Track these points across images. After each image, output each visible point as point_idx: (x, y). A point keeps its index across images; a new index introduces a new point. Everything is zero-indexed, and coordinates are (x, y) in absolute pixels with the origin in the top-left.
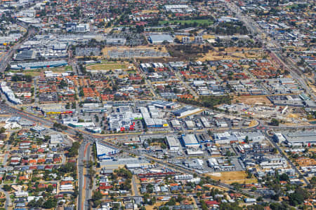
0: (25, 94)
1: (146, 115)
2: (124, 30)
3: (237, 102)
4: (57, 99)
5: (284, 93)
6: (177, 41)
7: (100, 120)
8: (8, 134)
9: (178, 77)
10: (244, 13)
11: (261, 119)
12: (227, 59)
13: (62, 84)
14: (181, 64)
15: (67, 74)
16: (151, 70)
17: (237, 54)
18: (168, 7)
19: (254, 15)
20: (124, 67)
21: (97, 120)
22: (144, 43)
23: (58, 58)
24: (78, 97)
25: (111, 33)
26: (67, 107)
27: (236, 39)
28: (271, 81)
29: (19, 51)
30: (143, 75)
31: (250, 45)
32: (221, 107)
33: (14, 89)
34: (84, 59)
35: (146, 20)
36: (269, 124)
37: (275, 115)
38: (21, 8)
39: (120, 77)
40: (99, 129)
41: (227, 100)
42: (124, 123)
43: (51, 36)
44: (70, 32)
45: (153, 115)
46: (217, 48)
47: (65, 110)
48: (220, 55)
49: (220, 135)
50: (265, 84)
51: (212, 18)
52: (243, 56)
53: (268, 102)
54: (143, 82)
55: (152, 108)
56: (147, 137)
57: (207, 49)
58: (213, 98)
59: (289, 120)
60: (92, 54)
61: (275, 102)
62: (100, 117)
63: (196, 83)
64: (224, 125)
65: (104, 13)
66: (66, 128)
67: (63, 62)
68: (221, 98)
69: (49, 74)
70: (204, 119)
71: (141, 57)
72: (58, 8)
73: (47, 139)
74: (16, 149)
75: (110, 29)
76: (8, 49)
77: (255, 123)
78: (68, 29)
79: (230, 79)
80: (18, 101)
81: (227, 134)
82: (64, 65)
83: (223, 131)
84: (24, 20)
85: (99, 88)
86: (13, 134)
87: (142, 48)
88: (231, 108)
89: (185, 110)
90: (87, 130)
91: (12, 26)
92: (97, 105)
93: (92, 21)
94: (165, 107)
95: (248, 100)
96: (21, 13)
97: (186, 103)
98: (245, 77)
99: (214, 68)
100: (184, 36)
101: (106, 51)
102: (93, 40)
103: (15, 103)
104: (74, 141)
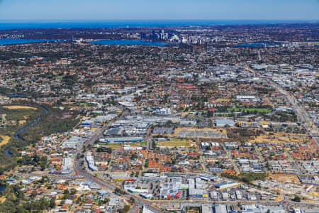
0: (103, 163)
1: (191, 186)
2: (197, 114)
3: (271, 179)
4: (125, 169)
5: (313, 174)
6: (237, 125)
7: (154, 187)
8: (78, 195)
9: (229, 154)
10: (300, 104)
11: (287, 195)
12: (274, 142)
13: (134, 156)
14: (234, 145)
15: (140, 148)
16: (208, 148)
17: (283, 138)
18: (238, 97)
19: (307, 107)
20: (188, 144)
21: (151, 188)
22: (210, 126)
23: (138, 135)
24: (143, 168)
25: (186, 116)
26: (132, 175)
27: (285, 126)
28: (305, 163)
29: (110, 128)
30: (201, 152)
31: (297, 131)
32: (256, 183)
33: (96, 159)
34: (158, 137)
35: (217, 107)
36: (293, 200)
37: (300, 193)
38: (124, 94)
39: (181, 153)
40: (151, 195)
41: (262, 177)
42: (171, 191)
43: (139, 117)
44: (154, 114)
45: (198, 186)
46: (268, 133)
47: (129, 177)
48: (268, 138)
49: (247, 207)
50: (299, 165)
51: (271, 107)
52: (288, 140)
53: (297, 181)
54: (198, 157)
55: (198, 180)
56: (187, 205)
57: (259, 133)
58: (251, 175)
59: (311, 197)
60: (165, 133)
61: (303, 181)
62: (155, 185)
63: (242, 161)
64: (254, 198)
65: (187, 100)
66: (124, 193)
67: (141, 138)
68: (258, 175)
69: (127, 147)
70: (238, 192)
71: (203, 137)
72: (152, 95)
73: (106, 202)
74: (80, 208)
75: (186, 113)
76: (102, 125)
77: (280, 198)
78: (154, 112)
79: (271, 159)
80: (96, 168)
81: (253, 207)
82: (140, 141)
83: (251, 204)
84: (123, 103)
85: (162, 161)
86: (82, 196)
87: (207, 130)
88: (263, 184)
89: (224, 183)
90: (141, 196)
91: (112, 108)
92: (155, 175)
93: (175, 106)
94: (209, 180)
95: (281, 178)
96: (123, 98)
97: (228, 177)
98: (283, 158)
99: (261, 149)
100: (244, 122)
101: (177, 131)
102: (170, 122)
103: (93, 170)
104: (128, 204)
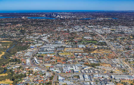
0: (41, 61)
1: (74, 68)
2: (71, 43)
3: (101, 66)
4: (49, 63)
5: (116, 64)
6: (86, 47)
7: (61, 69)
8: (34, 72)
9: (85, 58)
10: (107, 39)
11: (108, 71)
12: (100, 53)
13: (52, 58)
14: (86, 54)
15: (53, 56)
16: (77, 55)
17: (103, 51)
18: (85, 37)
19: (109, 40)
20: (70, 54)
21: (60, 69)
22: (77, 47)
23: (52, 51)
24: (56, 62)
25: (68, 44)
26: (52, 65)
27: (103, 47)
28: (112, 60)
29: (41, 48)
30: (75, 57)
31: (107, 49)
32: (97, 67)
33: (38, 59)
34: (59, 51)
35: (78, 41)
36: (110, 73)
37: (112, 70)
38: (43, 36)
39: (68, 57)
40: (60, 72)
41: (98, 65)
42: (67, 70)
43: (51, 45)
44: (56, 44)
45: (76, 68)
46: (97, 50)
47: (51, 66)
48: (98, 51)
49: (95, 75)
50: (110, 61)
51: (97, 41)
52: (105, 52)
53: (111, 66)
54: (75, 58)
55: (76, 66)
56: (74, 75)
57: (94, 50)
58: (94, 64)
59: (116, 72)
60: (61, 50)
61: (113, 66)
62: (61, 68)
63: (90, 59)
64: (97, 72)
65: (67, 38)
66: (51, 71)
67: (53, 52)
68: (97, 64)
69: (48, 55)
70: (91, 70)
71: (75, 51)
72: (54, 37)
73: (45, 74)
74: (36, 77)
75: (67, 43)
76: (38, 48)
77: (106, 72)
78: (56, 43)
79: (100, 58)
80: (38, 63)
81: (97, 75)
82: (53, 53)
83: (96, 74)
84: (44, 40)
85: (62, 60)
86: (36, 72)
87: (76, 49)
88: (99, 67)
89: (86, 67)
90: (57, 72)
91: (40, 41)
92: (61, 65)
93: (63, 40)
94: (80, 66)
95: (105, 65)
96: (43, 38)
97: (86, 65)
98: (105, 58)
99: (96, 55)
100: (88, 46)
101: (65, 49)
102: (62, 46)
103: (37, 63)
104: (52, 75)
